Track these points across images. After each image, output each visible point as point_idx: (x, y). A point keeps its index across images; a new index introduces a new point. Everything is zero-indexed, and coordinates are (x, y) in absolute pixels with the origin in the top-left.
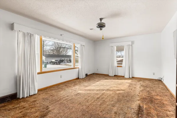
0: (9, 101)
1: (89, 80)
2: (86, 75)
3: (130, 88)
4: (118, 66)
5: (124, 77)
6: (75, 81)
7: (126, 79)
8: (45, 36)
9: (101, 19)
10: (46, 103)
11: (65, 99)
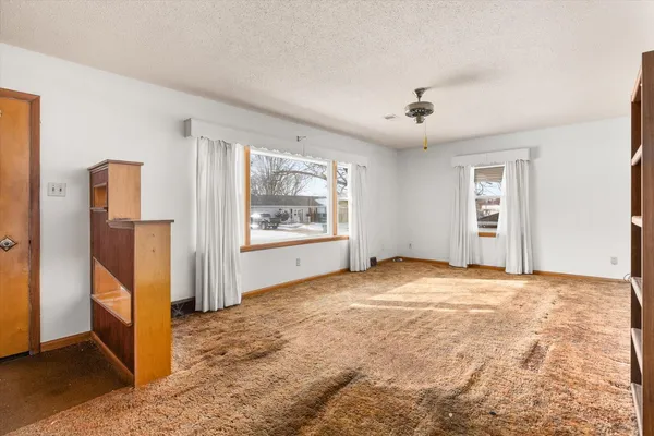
0: (179, 315)
1: (383, 277)
2: (373, 261)
3: (519, 302)
4: (480, 235)
5: (503, 269)
6: (337, 277)
7: (510, 276)
8: (258, 147)
9: (419, 92)
10: (273, 326)
11: (318, 318)
